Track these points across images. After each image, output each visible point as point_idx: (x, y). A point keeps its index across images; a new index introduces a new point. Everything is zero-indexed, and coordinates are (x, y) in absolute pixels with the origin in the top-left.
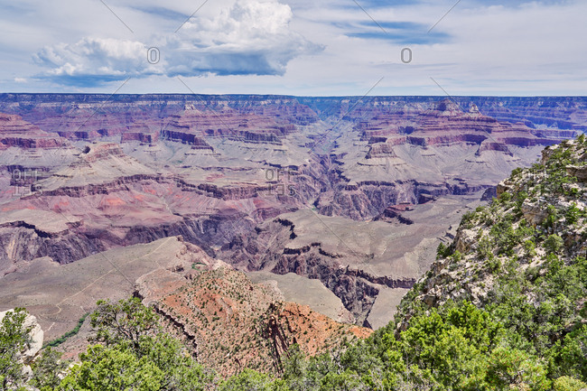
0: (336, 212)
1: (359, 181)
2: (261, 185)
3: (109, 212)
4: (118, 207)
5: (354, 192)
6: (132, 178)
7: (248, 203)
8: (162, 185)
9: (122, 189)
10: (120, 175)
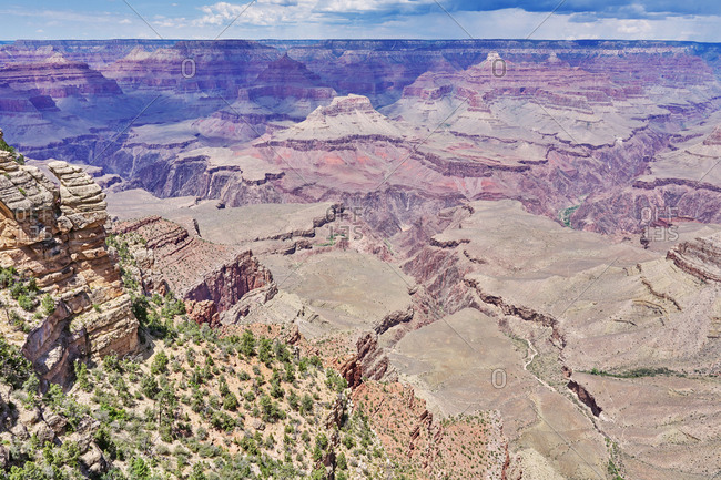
0: (595, 214)
1: (663, 176)
2: (504, 164)
3: (322, 170)
4: (333, 166)
5: (642, 192)
6: (369, 137)
7: (475, 184)
8: (399, 149)
9: (348, 148)
10: (355, 134)
